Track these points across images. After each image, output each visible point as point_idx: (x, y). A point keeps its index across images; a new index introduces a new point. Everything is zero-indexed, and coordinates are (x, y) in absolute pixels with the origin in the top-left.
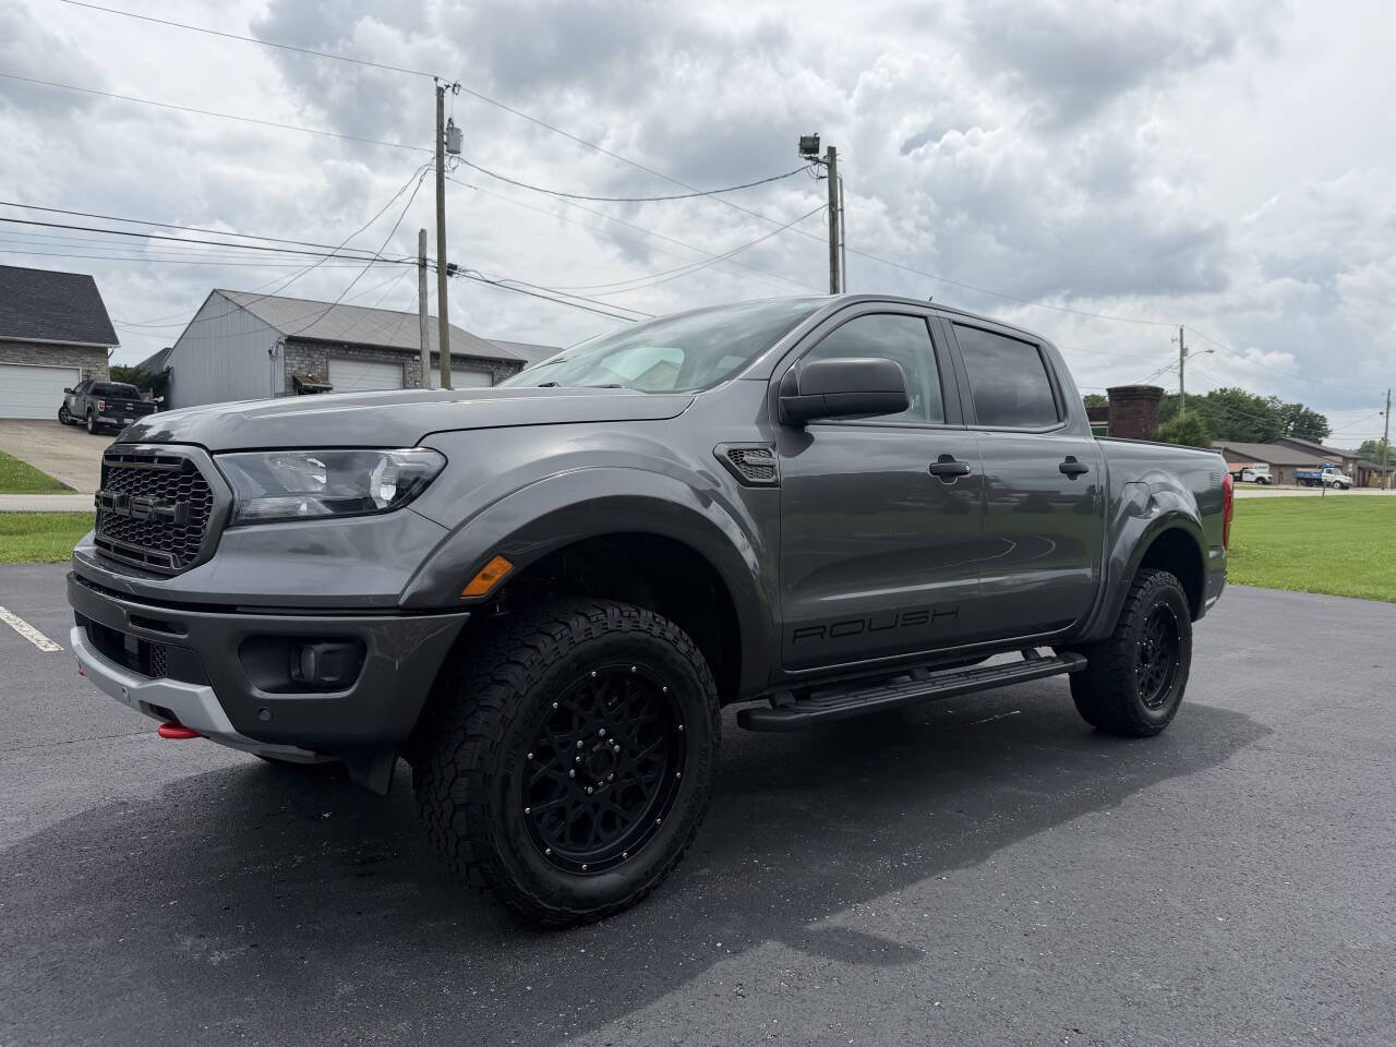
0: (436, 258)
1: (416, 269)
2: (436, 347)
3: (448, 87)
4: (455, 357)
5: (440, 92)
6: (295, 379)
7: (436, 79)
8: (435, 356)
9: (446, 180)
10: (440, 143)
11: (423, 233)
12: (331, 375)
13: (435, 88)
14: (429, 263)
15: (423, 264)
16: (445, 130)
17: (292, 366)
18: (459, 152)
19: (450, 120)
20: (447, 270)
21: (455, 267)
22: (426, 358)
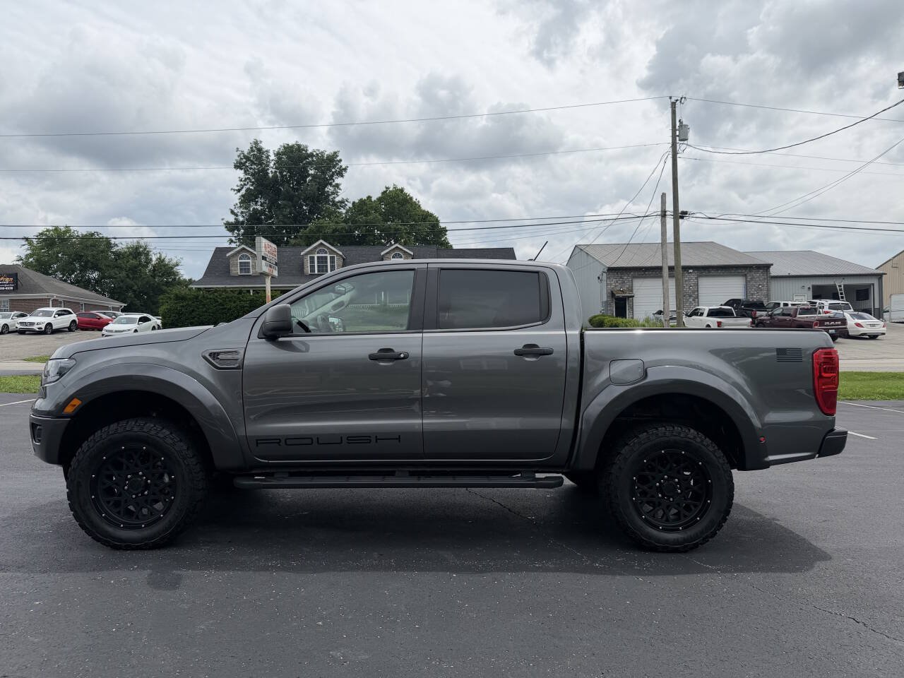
0: (672, 210)
1: (659, 219)
2: (672, 263)
3: (677, 100)
4: (686, 268)
5: (673, 105)
6: (612, 292)
7: (671, 98)
8: (671, 268)
9: (678, 159)
10: (674, 136)
11: (664, 196)
12: (634, 288)
13: (670, 103)
14: (668, 213)
15: (664, 215)
16: (677, 128)
17: (611, 284)
18: (687, 140)
19: (680, 121)
20: (680, 215)
21: (685, 213)
22: (666, 272)
